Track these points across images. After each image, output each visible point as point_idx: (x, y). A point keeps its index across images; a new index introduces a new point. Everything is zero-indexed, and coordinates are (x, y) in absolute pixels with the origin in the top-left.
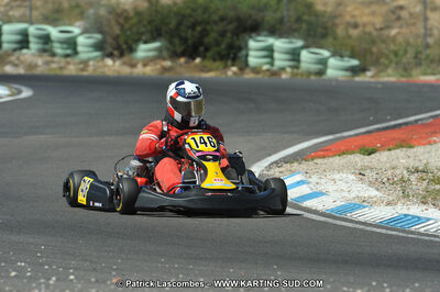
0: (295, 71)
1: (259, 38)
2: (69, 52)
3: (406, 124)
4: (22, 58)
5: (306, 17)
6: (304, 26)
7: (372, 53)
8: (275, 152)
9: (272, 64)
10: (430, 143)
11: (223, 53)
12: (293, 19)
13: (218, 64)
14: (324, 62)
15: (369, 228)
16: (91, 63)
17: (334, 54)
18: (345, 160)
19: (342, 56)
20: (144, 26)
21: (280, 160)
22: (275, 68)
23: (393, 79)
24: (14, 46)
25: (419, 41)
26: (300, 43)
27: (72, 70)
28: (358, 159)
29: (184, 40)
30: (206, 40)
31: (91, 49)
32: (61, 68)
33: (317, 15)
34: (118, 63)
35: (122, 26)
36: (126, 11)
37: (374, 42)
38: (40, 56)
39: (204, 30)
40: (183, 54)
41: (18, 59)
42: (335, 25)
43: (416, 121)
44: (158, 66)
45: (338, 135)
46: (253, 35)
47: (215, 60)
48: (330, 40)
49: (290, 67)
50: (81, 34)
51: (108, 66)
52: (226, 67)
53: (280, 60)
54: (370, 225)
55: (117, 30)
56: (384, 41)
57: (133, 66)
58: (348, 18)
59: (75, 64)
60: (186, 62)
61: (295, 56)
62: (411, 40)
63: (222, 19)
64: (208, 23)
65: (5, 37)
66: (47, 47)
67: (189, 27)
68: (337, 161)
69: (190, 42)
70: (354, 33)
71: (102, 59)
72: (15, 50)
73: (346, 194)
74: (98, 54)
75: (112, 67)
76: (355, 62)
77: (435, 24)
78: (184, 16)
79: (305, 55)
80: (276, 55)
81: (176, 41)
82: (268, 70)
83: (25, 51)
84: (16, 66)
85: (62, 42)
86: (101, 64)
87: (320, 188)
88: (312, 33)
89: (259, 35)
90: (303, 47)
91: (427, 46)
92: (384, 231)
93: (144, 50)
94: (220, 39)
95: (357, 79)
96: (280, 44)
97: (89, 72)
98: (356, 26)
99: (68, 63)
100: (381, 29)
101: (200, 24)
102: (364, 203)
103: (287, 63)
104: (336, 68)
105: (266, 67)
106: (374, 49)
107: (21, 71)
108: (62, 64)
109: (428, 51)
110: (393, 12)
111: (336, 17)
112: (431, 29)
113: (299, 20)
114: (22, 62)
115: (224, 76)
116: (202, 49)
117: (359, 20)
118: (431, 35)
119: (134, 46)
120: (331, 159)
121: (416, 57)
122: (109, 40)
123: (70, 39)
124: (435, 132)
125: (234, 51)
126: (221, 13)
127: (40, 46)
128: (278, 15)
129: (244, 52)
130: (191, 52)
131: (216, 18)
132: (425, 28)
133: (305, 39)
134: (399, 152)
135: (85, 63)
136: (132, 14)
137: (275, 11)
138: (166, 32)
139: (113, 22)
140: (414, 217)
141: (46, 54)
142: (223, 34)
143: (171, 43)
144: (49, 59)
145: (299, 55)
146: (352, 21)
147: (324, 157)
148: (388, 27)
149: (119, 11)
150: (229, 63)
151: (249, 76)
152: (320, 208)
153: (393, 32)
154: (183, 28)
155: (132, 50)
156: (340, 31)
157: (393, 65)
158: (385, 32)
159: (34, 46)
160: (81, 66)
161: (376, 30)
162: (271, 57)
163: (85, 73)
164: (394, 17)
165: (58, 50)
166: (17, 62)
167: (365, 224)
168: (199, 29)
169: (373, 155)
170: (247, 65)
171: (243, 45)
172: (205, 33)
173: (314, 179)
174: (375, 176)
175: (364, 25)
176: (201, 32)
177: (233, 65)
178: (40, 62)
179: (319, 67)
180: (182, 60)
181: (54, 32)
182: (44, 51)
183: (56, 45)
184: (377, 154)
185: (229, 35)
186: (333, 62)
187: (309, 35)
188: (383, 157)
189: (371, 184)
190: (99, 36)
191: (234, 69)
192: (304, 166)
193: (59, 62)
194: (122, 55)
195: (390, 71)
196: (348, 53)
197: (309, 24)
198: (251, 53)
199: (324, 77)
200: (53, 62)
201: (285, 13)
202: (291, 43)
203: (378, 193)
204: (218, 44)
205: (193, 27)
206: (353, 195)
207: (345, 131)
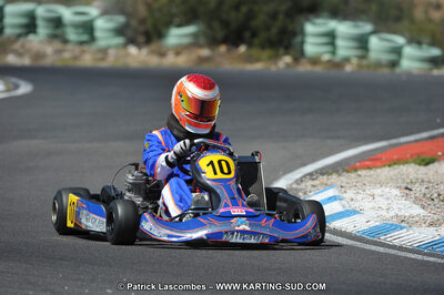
0: (364, 62)
1: (319, 21)
2: (84, 38)
4: (28, 46)
6: (374, 7)
8: (313, 160)
9: (334, 53)
13: (267, 53)
14: (398, 51)
15: (402, 254)
16: (112, 52)
17: (410, 42)
18: (396, 172)
19: (419, 43)
20: (177, 6)
21: (316, 171)
22: (337, 58)
24: (18, 31)
26: (368, 28)
27: (87, 60)
28: (411, 171)
29: (225, 24)
30: (257, 23)
31: (108, 34)
32: (76, 58)
34: (144, 51)
35: (150, 6)
38: (50, 43)
39: (250, 11)
40: (225, 41)
41: (23, 46)
44: (194, 56)
45: (394, 141)
46: (311, 17)
47: (263, 47)
48: (405, 23)
49: (357, 57)
50: (100, 16)
51: (131, 55)
52: (276, 57)
53: (344, 49)
54: (406, 250)
55: (142, 11)
57: (162, 54)
59: (92, 53)
60: (228, 50)
61: (362, 43)
65: (8, 20)
66: (58, 32)
67: (231, 8)
68: (385, 172)
69: (233, 27)
70: (436, 15)
71: (125, 45)
72: (19, 36)
73: (384, 213)
74: (120, 40)
75: (137, 56)
76: (436, 52)
79: (374, 42)
80: (340, 43)
81: (216, 25)
82: (329, 61)
83: (31, 37)
84: (20, 55)
85: (77, 26)
86: (123, 52)
87: (354, 205)
88: (384, 15)
89: (318, 16)
90: (373, 33)
92: (420, 257)
93: (177, 36)
94: (270, 22)
95: (436, 72)
96: (343, 28)
97: (111, 60)
98: (438, 7)
99: (83, 52)
101: (246, 3)
102: (404, 222)
103: (353, 52)
104: (413, 59)
105: (326, 57)
107: (26, 61)
108: (77, 53)
114: (28, 51)
115: (273, 68)
116: (247, 35)
119: (164, 31)
120: (379, 170)
122: (134, 23)
123: (86, 22)
125: (287, 37)
127: (50, 31)
129: (298, 39)
130: (234, 37)
133: (375, 23)
135: (104, 51)
138: (204, 14)
141: (56, 41)
142: (274, 16)
143: (210, 27)
144: (61, 46)
145: (367, 41)
147: (369, 168)
150: (281, 51)
151: (305, 68)
152: (350, 229)
154: (225, 8)
155: (161, 35)
156: (419, 14)
159: (43, 30)
160: (99, 56)
162: (333, 44)
163: (103, 65)
165: (72, 35)
166: (21, 51)
167: (400, 248)
168: (244, 9)
169: (431, 166)
170: (302, 54)
171: (297, 29)
172: (251, 16)
173: (350, 194)
174: (424, 190)
176: (247, 14)
177: (286, 54)
178: (49, 50)
179: (392, 57)
180: (223, 48)
181: (67, 14)
182: (55, 37)
183: (69, 30)
184: (436, 164)
185: (281, 17)
186: (409, 51)
187: (380, 19)
188: (442, 168)
189: (417, 200)
190: (121, 19)
191: (288, 59)
192: (344, 179)
193: (73, 51)
194: (149, 41)
196: (427, 40)
197: (381, 5)
198: (309, 40)
199: (398, 70)
200: (65, 50)
202: (358, 27)
203: (422, 212)
204: (268, 28)
205: (237, 7)
206: (392, 213)
207: (403, 135)
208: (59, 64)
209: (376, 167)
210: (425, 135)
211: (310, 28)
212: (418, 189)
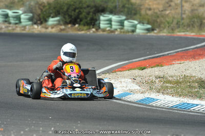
0: (122, 30)
1: (105, 15)
2: (17, 22)
3: (163, 55)
5: (127, 5)
6: (126, 10)
7: (157, 22)
8: (100, 69)
9: (111, 27)
10: (171, 65)
11: (89, 22)
12: (121, 6)
13: (86, 28)
14: (135, 26)
15: (131, 104)
16: (27, 27)
17: (139, 23)
19: (143, 23)
20: (52, 10)
21: (101, 73)
22: (112, 29)
23: (164, 34)
25: (179, 16)
26: (124, 18)
27: (18, 30)
28: (136, 72)
29: (70, 16)
30: (81, 16)
31: (27, 21)
32: (13, 29)
33: (132, 4)
34: (40, 27)
35: (42, 10)
36: (44, 3)
37: (158, 17)
38: (4, 24)
39: (80, 11)
40: (70, 23)
42: (141, 9)
43: (168, 54)
44: (59, 28)
45: (131, 61)
46: (102, 14)
47: (84, 25)
48: (138, 16)
49: (120, 28)
50: (23, 14)
51: (35, 28)
52: (90, 29)
53: (115, 25)
55: (39, 12)
56: (163, 16)
57: (47, 28)
58: (147, 6)
59: (20, 28)
60: (71, 27)
61: (121, 23)
62: (176, 16)
63: (88, 6)
64: (81, 8)
66: (7, 20)
67: (72, 10)
68: (126, 73)
69: (73, 17)
70: (149, 13)
71: (32, 24)
73: (125, 88)
74: (30, 23)
75: (37, 29)
76: (149, 26)
77: (187, 8)
78: (70, 5)
79: (126, 23)
80: (113, 23)
81: (67, 16)
82: (109, 30)
85: (14, 17)
86: (32, 27)
88: (130, 13)
89: (105, 14)
90: (126, 19)
91: (183, 19)
92: (137, 105)
93: (52, 21)
94: (87, 16)
95: (149, 34)
96: (114, 18)
97: (27, 31)
98: (150, 9)
99: (17, 27)
100: (162, 11)
101: (78, 8)
102: (132, 92)
103: (118, 27)
104: (140, 29)
105: (108, 29)
106: (158, 20)
108: (14, 28)
109: (183, 21)
110: (167, 3)
111: (141, 5)
112: (185, 11)
113: (124, 6)
115: (88, 33)
116: (78, 20)
117: (152, 7)
118: (184, 14)
119: (47, 19)
121: (177, 24)
122: (36, 16)
123: (17, 16)
124: (175, 59)
125: (94, 21)
126: (87, 4)
127: (4, 19)
128: (114, 5)
129: (98, 22)
130: (74, 21)
131: (85, 6)
132: (182, 10)
133: (126, 16)
134: (156, 69)
135: (25, 27)
136: (46, 4)
137: (113, 3)
138: (62, 13)
139: (37, 8)
140: (151, 99)
141: (6, 23)
142: (88, 13)
143: (64, 18)
144: (8, 25)
145: (123, 23)
146: (148, 7)
147: (121, 71)
148: (165, 10)
149: (40, 3)
150: (91, 27)
151: (100, 33)
153: (167, 12)
154: (70, 10)
155: (46, 21)
156: (143, 12)
157: (167, 27)
158: (163, 12)
160: (23, 28)
161: (159, 11)
162: (111, 24)
163: (24, 32)
164: (168, 5)
165: (12, 21)
167: (130, 102)
168: (77, 11)
169: (144, 70)
170: (99, 28)
171: (98, 18)
172: (80, 13)
173: (112, 81)
174: (140, 80)
175: (154, 9)
176: (78, 13)
177: (93, 28)
178: (3, 26)
179: (133, 28)
180: (70, 26)
181: (10, 13)
182: (6, 21)
183: (11, 19)
184: (146, 70)
185: (91, 14)
186: (139, 26)
187: (128, 14)
188: (148, 71)
189: (137, 83)
190: (31, 15)
191: (94, 30)
192: (111, 75)
193: (12, 27)
194: (41, 23)
195: (165, 31)
196: (146, 22)
197: (128, 8)
198: (102, 22)
199: (135, 33)
200: (10, 27)
201: (117, 4)
202: (120, 17)
203: (139, 88)
204: (86, 18)
205: (74, 10)
206: (128, 89)
207: (134, 59)
208: (7, 32)
209: (123, 71)
210: (142, 58)
211: (102, 18)
212: (138, 79)
